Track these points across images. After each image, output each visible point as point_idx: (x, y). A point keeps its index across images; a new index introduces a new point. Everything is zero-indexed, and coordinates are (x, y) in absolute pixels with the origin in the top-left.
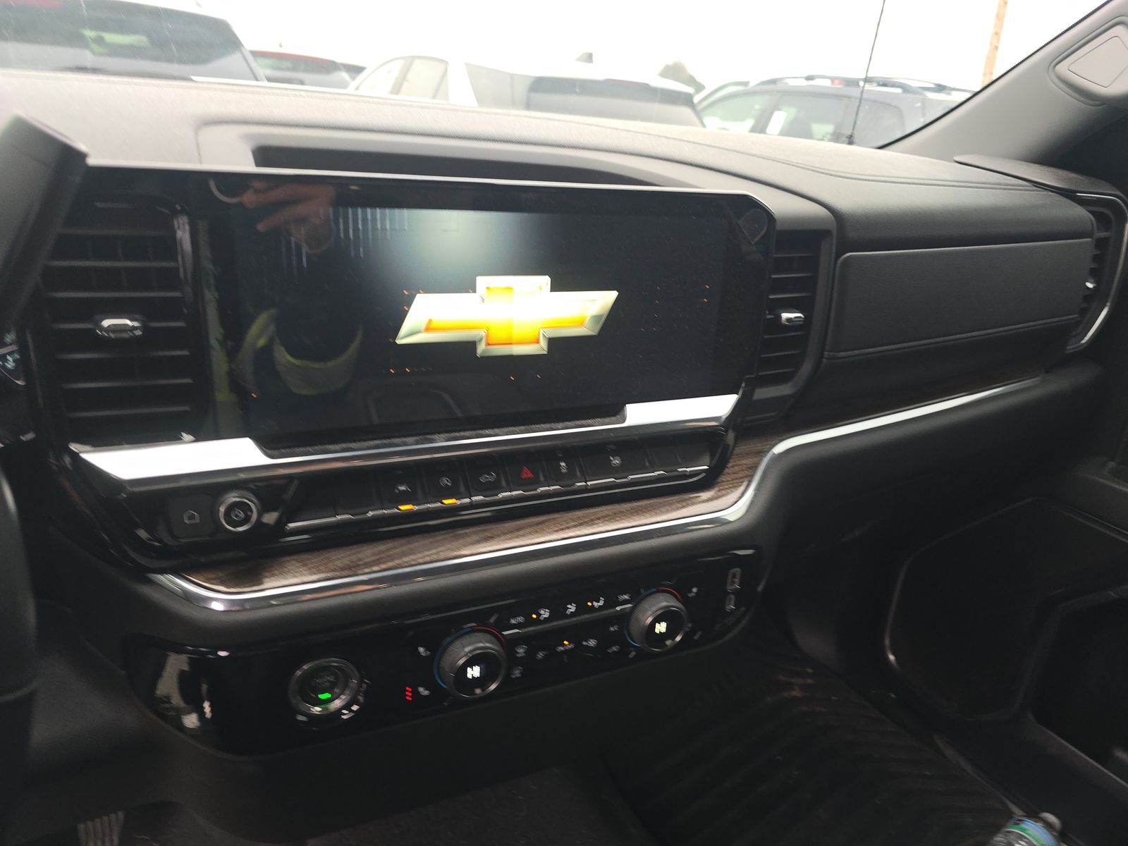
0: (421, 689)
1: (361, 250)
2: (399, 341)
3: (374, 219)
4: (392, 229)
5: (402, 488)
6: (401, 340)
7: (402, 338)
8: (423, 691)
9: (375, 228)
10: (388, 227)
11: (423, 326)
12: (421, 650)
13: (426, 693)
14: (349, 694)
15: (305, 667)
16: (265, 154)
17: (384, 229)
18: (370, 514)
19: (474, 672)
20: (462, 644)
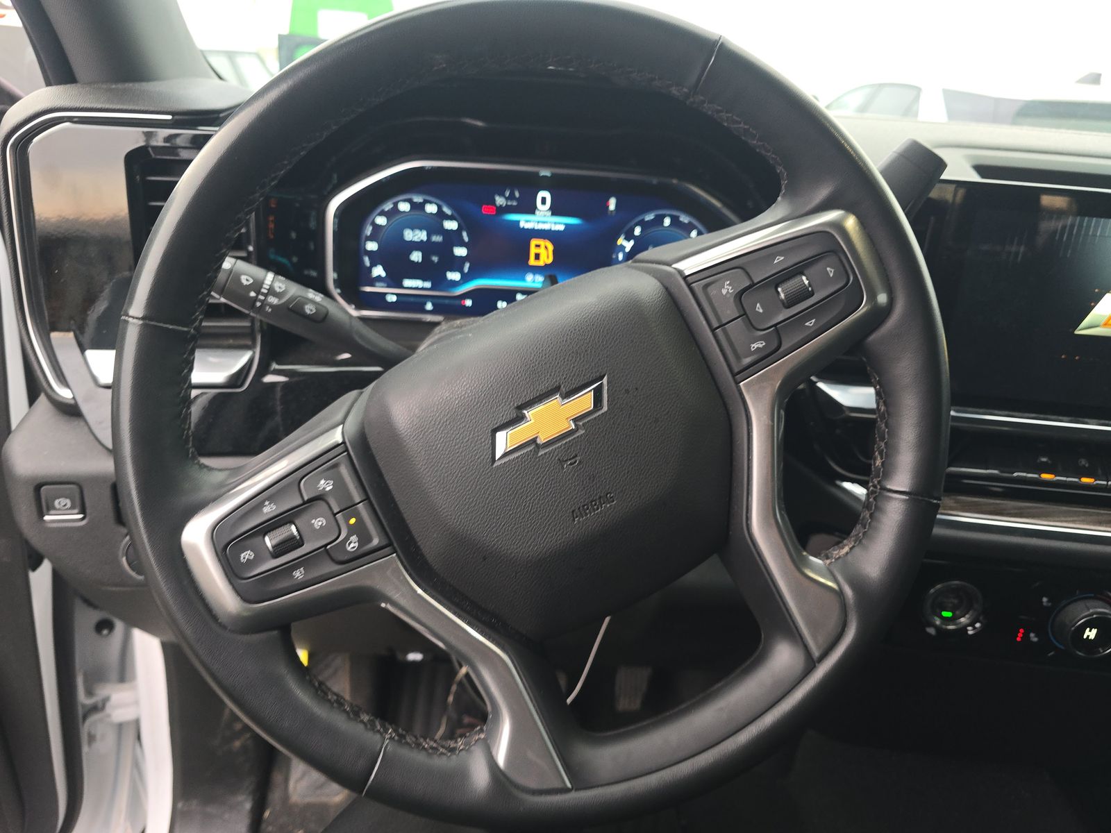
0: (1032, 635)
1: (1070, 251)
2: (1077, 332)
3: (1088, 227)
4: (1100, 236)
5: (1044, 460)
6: (1081, 331)
7: (1080, 330)
8: (1033, 637)
9: (1087, 234)
10: (1098, 234)
11: (1102, 323)
12: (1045, 600)
13: (1035, 639)
14: (968, 619)
15: (939, 586)
16: (981, 169)
17: (1094, 235)
18: (1015, 474)
19: (1091, 634)
20: (1086, 606)
